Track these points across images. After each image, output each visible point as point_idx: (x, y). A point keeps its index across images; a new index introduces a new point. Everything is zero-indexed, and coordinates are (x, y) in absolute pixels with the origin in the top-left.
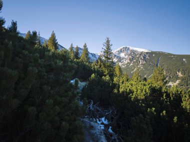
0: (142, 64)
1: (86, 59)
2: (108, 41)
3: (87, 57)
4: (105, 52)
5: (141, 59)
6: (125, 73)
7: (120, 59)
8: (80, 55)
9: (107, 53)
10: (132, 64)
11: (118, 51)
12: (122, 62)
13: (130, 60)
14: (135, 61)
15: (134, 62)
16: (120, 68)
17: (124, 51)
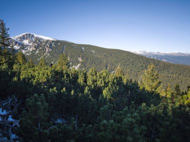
0: (48, 52)
2: (2, 24)
5: (47, 47)
6: (30, 60)
7: (23, 47)
9: (3, 38)
10: (37, 52)
11: (20, 38)
12: (26, 50)
13: (35, 47)
14: (41, 48)
15: (40, 50)
16: (23, 56)
17: (27, 37)
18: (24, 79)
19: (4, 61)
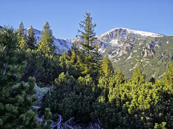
0: (148, 57)
1: (49, 49)
2: (89, 19)
3: (50, 46)
4: (83, 37)
5: (147, 48)
7: (110, 49)
8: (38, 42)
9: (88, 38)
10: (130, 57)
11: (107, 36)
12: (113, 54)
13: (127, 50)
14: (135, 51)
15: (134, 54)
16: (110, 64)
17: (116, 35)
18: (114, 101)
19: (86, 71)
